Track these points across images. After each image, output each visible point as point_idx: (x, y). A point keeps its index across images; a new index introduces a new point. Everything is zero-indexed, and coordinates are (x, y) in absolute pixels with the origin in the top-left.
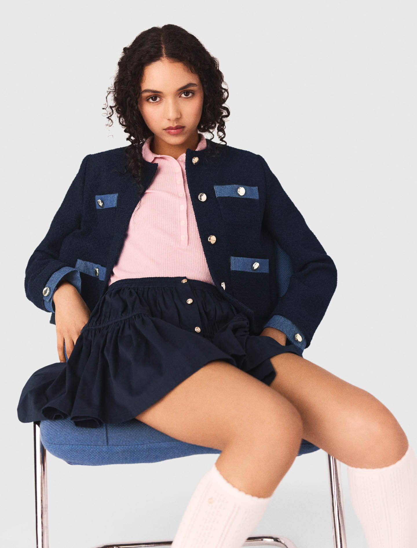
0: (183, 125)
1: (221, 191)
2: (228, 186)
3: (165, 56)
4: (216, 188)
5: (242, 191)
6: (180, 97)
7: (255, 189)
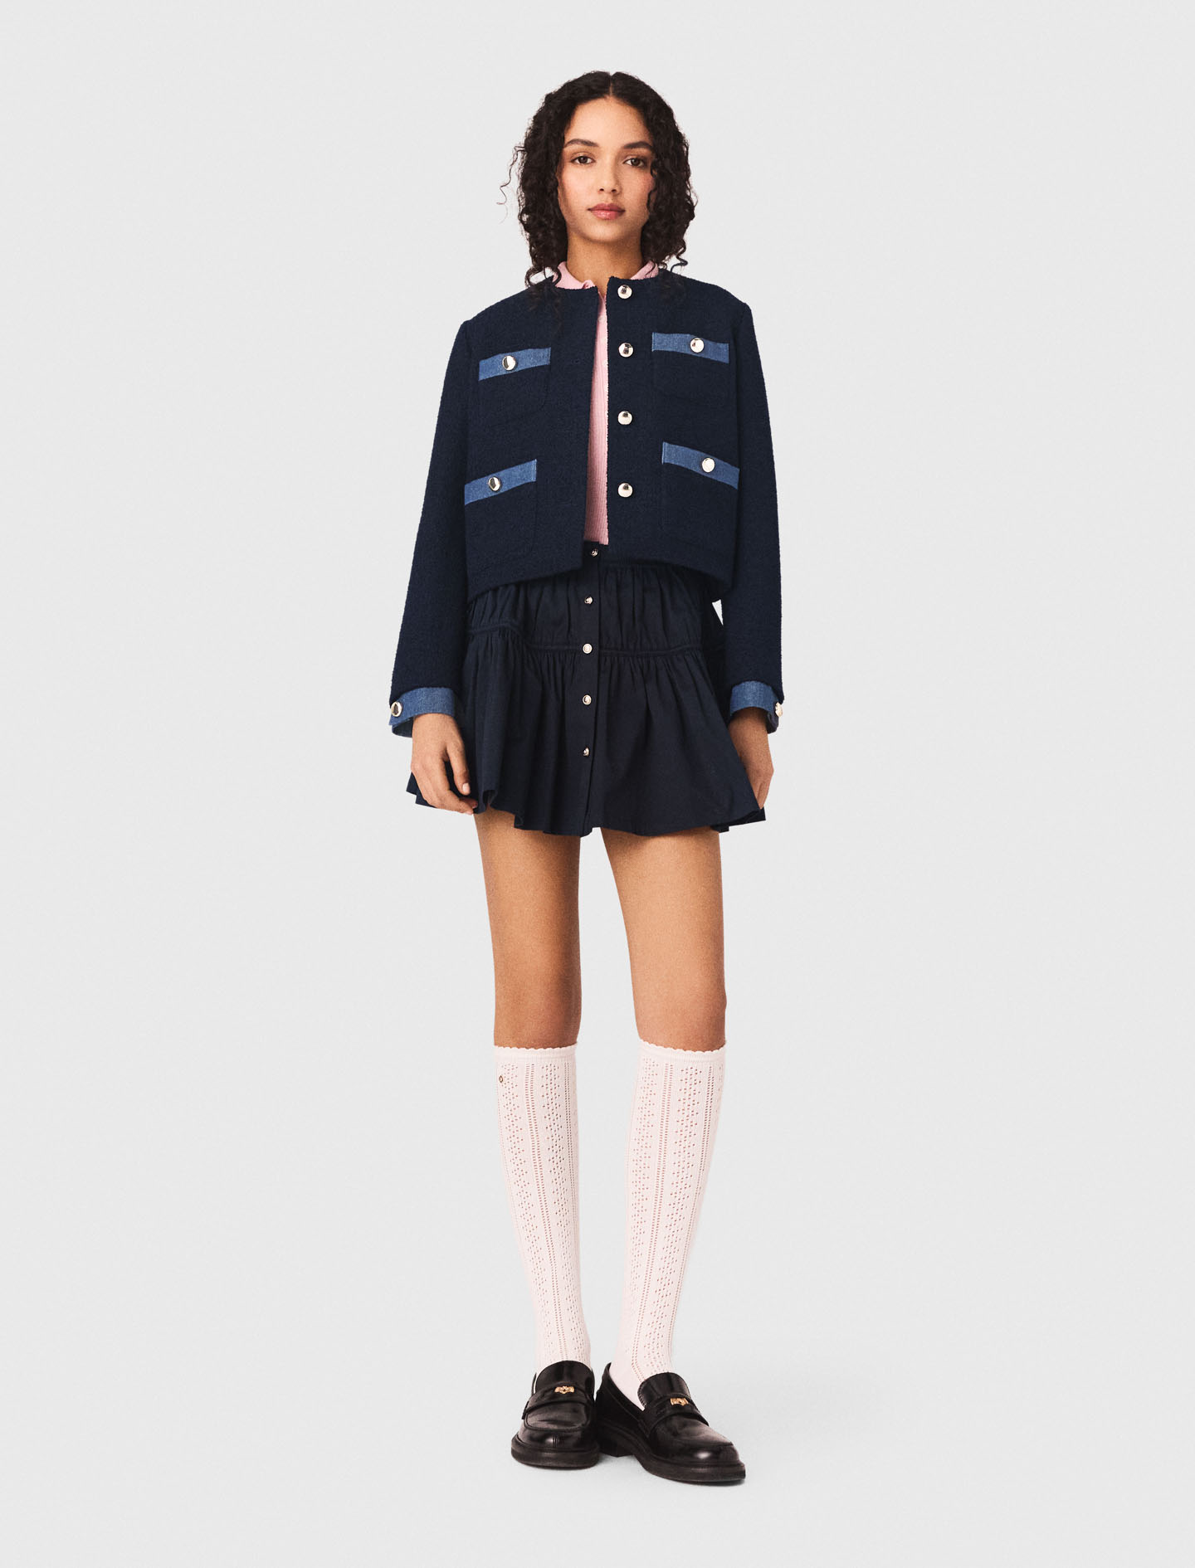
0: (622, 208)
1: (662, 342)
2: (675, 336)
3: (611, 94)
4: (656, 338)
5: (698, 346)
6: (624, 163)
7: (724, 348)
